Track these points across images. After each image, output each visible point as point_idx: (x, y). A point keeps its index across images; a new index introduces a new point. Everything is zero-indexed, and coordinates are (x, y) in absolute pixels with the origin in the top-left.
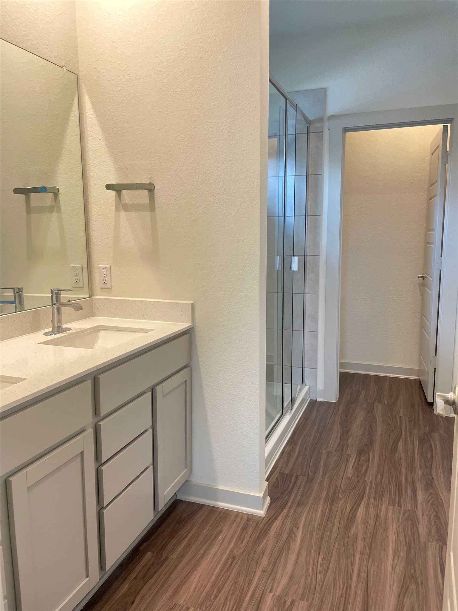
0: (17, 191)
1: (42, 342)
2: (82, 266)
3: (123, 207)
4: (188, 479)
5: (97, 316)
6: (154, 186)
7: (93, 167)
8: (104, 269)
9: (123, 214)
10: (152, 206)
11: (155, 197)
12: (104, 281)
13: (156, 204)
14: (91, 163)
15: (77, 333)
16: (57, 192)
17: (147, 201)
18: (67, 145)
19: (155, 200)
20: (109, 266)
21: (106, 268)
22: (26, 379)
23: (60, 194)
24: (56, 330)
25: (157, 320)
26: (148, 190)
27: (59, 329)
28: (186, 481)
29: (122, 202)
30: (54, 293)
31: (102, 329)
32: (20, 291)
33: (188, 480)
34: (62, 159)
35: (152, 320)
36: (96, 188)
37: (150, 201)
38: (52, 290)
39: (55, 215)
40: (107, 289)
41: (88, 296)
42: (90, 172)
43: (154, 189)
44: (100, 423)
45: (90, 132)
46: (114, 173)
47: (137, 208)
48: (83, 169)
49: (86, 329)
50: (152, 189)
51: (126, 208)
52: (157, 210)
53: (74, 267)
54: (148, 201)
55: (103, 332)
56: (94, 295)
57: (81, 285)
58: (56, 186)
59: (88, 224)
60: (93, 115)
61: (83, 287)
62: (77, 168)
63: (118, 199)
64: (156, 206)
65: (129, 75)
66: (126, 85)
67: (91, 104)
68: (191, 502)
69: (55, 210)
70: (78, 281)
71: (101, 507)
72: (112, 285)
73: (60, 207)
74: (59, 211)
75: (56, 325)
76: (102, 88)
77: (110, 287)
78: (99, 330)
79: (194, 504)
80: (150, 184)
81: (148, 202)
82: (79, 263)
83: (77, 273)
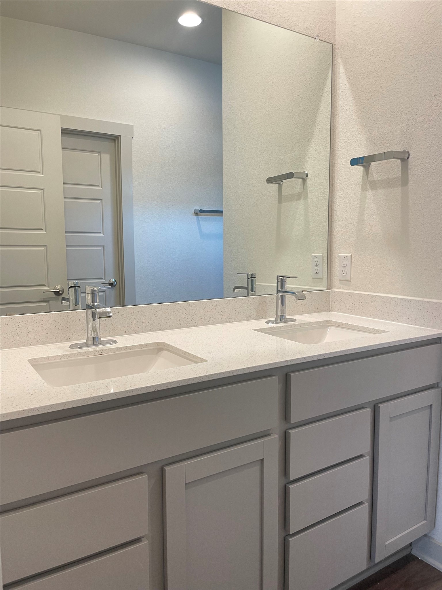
0: (270, 180)
1: (257, 329)
2: (323, 255)
3: (370, 185)
4: (429, 533)
5: (333, 311)
6: (409, 155)
7: (342, 144)
8: (344, 258)
9: (369, 193)
10: (404, 180)
11: (409, 167)
12: (344, 272)
13: (409, 176)
14: (341, 140)
15: (300, 325)
16: (305, 177)
17: (398, 173)
18: (318, 125)
19: (409, 171)
20: (350, 255)
21: (346, 257)
22: (207, 361)
23: (308, 179)
24: (279, 320)
25: (400, 322)
26: (401, 160)
27: (282, 319)
28: (425, 535)
29: (369, 179)
30: (280, 280)
31: (332, 324)
32: (253, 277)
33: (429, 535)
34: (312, 141)
35: (393, 321)
36: (343, 167)
37: (402, 173)
38: (278, 276)
39: (302, 201)
40: (346, 281)
41: (326, 289)
42: (339, 149)
43: (408, 158)
44: (289, 431)
45: (342, 105)
46: (363, 146)
47: (387, 184)
48: (332, 147)
49: (312, 323)
50: (405, 158)
51: (374, 186)
52: (410, 183)
53: (315, 256)
54: (400, 173)
55: (332, 328)
56: (332, 288)
57: (320, 276)
58: (305, 171)
59: (333, 208)
60: (347, 85)
61: (322, 279)
62: (327, 148)
63: (366, 177)
64: (410, 179)
65: (388, 27)
66: (385, 39)
67: (345, 73)
68: (429, 565)
69: (303, 197)
70: (318, 272)
71: (287, 534)
72: (352, 276)
73: (307, 194)
74: (306, 198)
75: (279, 314)
76: (358, 51)
77: (350, 280)
78: (329, 326)
79: (433, 569)
80: (404, 152)
81: (400, 175)
82: (320, 252)
83: (318, 264)
